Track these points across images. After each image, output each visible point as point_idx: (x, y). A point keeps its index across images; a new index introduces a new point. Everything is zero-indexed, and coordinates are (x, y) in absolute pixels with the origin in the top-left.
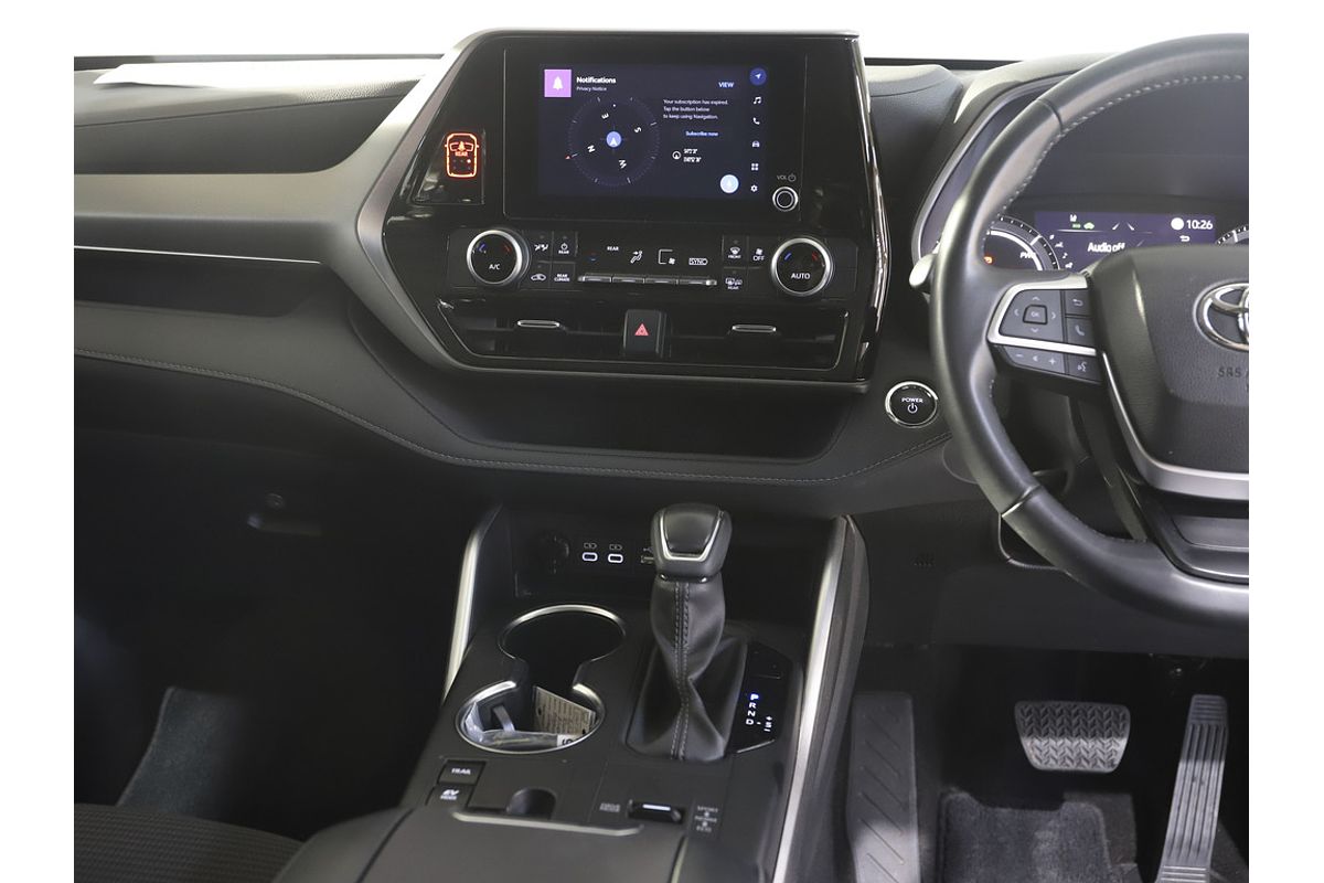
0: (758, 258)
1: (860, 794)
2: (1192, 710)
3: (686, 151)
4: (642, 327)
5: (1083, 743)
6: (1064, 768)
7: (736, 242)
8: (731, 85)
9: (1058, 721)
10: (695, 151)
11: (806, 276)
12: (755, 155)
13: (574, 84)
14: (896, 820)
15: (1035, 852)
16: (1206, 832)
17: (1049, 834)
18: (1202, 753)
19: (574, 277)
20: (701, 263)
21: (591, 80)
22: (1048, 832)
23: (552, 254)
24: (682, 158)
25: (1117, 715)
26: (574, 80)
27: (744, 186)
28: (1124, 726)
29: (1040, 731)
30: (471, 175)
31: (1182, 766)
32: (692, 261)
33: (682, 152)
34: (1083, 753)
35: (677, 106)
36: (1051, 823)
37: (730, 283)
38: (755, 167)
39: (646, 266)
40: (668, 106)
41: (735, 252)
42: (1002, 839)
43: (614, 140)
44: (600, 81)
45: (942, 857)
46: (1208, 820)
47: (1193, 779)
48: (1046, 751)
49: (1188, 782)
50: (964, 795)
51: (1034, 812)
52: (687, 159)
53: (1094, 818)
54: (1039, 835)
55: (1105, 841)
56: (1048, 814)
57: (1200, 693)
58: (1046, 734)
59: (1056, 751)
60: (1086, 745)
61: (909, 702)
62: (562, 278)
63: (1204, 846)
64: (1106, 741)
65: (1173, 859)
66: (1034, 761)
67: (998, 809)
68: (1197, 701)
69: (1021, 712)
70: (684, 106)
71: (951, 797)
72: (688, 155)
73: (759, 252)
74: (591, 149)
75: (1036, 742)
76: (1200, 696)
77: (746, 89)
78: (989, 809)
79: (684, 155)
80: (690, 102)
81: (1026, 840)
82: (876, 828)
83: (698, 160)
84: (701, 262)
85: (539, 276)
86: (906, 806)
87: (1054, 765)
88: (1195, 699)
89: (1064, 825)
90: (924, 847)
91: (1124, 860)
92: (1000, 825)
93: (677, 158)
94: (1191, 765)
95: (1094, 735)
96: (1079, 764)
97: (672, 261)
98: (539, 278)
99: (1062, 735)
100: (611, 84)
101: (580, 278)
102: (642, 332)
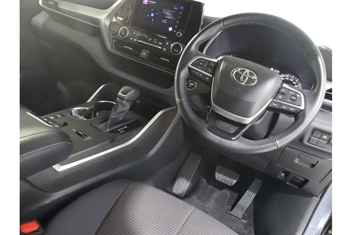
0: (171, 46)
1: (183, 171)
2: (255, 181)
4: (144, 53)
5: (227, 178)
6: (222, 181)
7: (168, 41)
8: (176, 8)
9: (225, 172)
11: (177, 51)
12: (177, 24)
13: (149, 2)
14: (187, 178)
15: (212, 196)
16: (246, 206)
17: (217, 194)
18: (253, 190)
19: (137, 40)
21: (152, 2)
22: (217, 193)
23: (135, 35)
25: (237, 175)
26: (149, 1)
27: (173, 30)
28: (237, 178)
29: (220, 172)
31: (247, 191)
32: (159, 43)
34: (227, 180)
35: (165, 11)
36: (219, 192)
37: (164, 49)
38: (176, 27)
39: (151, 42)
40: (164, 10)
41: (167, 43)
42: (207, 191)
43: (152, 15)
44: (153, 2)
45: (193, 189)
46: (248, 204)
47: (248, 195)
48: (219, 177)
49: (247, 195)
50: (205, 180)
51: (216, 189)
52: (164, 22)
53: (228, 195)
54: (215, 193)
55: (228, 200)
56: (218, 190)
57: (258, 178)
58: (221, 173)
59: (221, 177)
60: (228, 179)
61: (200, 158)
62: (135, 40)
63: (245, 208)
64: (232, 180)
65: (237, 208)
66: (216, 178)
67: (210, 185)
68: (257, 180)
69: (218, 168)
70: (167, 11)
71: (202, 180)
72: (165, 21)
73: (172, 44)
74: (148, 16)
75: (218, 174)
76: (258, 179)
77: (179, 10)
78: (208, 185)
80: (168, 10)
81: (212, 193)
82: (182, 178)
83: (166, 23)
84: (161, 44)
85: (131, 38)
86: (190, 177)
87: (220, 180)
88: (256, 179)
89: (221, 193)
90: (190, 185)
91: (230, 205)
92: (208, 188)
93: (162, 21)
94: (249, 192)
95: (230, 177)
96: (225, 182)
97: (156, 42)
99: (224, 175)
100: (155, 3)
101: (138, 41)
102: (144, 54)
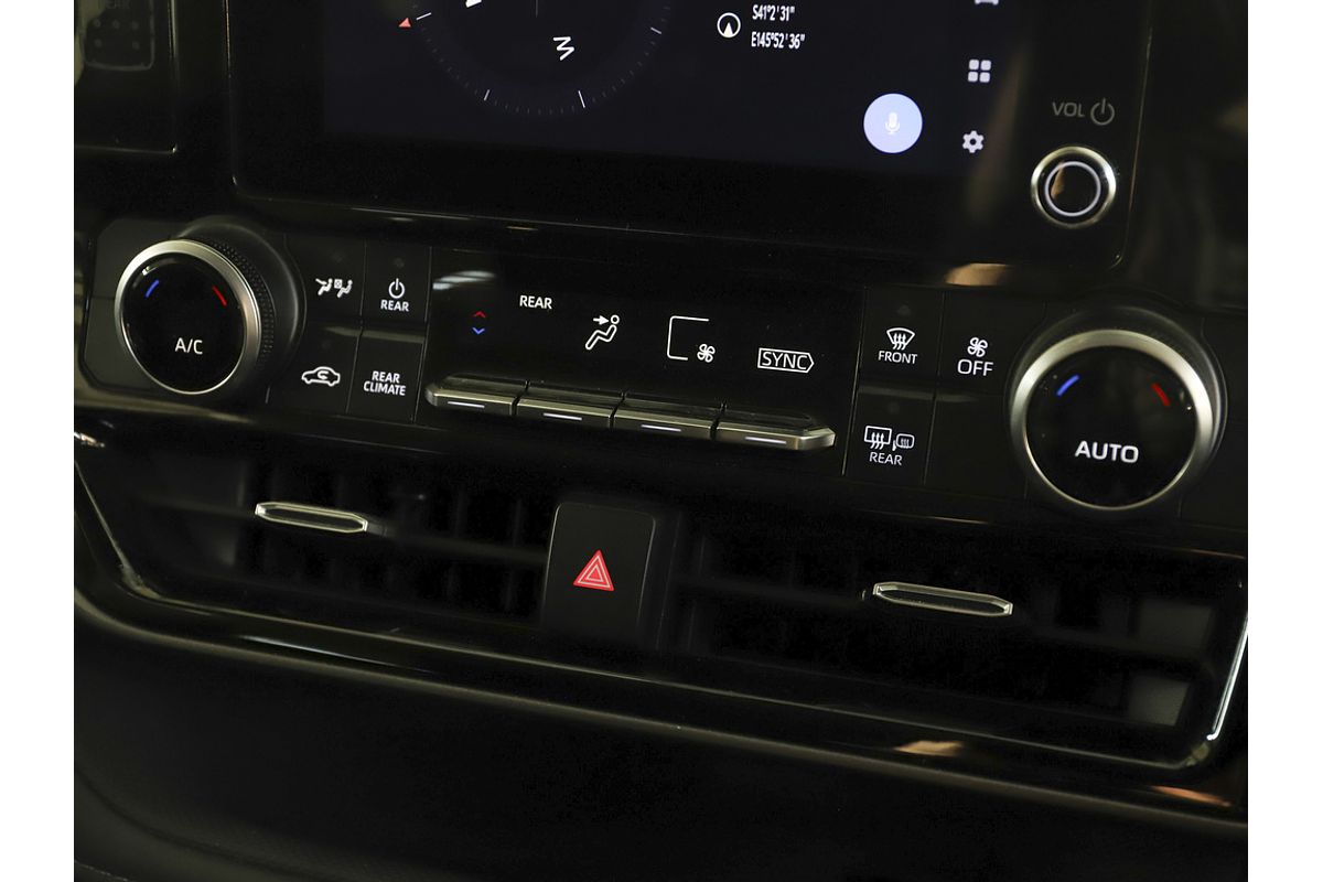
0: (974, 368)
3: (759, 13)
7: (904, 310)
10: (787, 11)
12: (980, 33)
20: (795, 367)
23: (362, 309)
24: (744, 37)
27: (939, 131)
30: (140, 68)
32: (769, 358)
33: (746, 15)
37: (877, 441)
39: (628, 368)
41: (899, 342)
52: (762, 40)
62: (387, 383)
72: (764, 26)
73: (977, 347)
79: (751, 25)
83: (796, 41)
84: (793, 361)
85: (322, 372)
93: (728, 33)
97: (706, 353)
98: (323, 380)
101: (435, 395)
102: (595, 575)
